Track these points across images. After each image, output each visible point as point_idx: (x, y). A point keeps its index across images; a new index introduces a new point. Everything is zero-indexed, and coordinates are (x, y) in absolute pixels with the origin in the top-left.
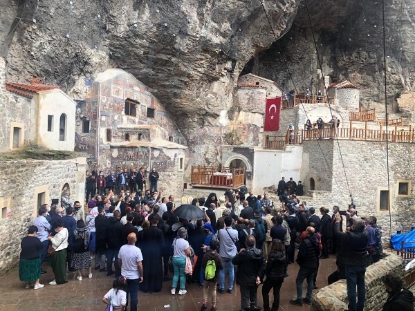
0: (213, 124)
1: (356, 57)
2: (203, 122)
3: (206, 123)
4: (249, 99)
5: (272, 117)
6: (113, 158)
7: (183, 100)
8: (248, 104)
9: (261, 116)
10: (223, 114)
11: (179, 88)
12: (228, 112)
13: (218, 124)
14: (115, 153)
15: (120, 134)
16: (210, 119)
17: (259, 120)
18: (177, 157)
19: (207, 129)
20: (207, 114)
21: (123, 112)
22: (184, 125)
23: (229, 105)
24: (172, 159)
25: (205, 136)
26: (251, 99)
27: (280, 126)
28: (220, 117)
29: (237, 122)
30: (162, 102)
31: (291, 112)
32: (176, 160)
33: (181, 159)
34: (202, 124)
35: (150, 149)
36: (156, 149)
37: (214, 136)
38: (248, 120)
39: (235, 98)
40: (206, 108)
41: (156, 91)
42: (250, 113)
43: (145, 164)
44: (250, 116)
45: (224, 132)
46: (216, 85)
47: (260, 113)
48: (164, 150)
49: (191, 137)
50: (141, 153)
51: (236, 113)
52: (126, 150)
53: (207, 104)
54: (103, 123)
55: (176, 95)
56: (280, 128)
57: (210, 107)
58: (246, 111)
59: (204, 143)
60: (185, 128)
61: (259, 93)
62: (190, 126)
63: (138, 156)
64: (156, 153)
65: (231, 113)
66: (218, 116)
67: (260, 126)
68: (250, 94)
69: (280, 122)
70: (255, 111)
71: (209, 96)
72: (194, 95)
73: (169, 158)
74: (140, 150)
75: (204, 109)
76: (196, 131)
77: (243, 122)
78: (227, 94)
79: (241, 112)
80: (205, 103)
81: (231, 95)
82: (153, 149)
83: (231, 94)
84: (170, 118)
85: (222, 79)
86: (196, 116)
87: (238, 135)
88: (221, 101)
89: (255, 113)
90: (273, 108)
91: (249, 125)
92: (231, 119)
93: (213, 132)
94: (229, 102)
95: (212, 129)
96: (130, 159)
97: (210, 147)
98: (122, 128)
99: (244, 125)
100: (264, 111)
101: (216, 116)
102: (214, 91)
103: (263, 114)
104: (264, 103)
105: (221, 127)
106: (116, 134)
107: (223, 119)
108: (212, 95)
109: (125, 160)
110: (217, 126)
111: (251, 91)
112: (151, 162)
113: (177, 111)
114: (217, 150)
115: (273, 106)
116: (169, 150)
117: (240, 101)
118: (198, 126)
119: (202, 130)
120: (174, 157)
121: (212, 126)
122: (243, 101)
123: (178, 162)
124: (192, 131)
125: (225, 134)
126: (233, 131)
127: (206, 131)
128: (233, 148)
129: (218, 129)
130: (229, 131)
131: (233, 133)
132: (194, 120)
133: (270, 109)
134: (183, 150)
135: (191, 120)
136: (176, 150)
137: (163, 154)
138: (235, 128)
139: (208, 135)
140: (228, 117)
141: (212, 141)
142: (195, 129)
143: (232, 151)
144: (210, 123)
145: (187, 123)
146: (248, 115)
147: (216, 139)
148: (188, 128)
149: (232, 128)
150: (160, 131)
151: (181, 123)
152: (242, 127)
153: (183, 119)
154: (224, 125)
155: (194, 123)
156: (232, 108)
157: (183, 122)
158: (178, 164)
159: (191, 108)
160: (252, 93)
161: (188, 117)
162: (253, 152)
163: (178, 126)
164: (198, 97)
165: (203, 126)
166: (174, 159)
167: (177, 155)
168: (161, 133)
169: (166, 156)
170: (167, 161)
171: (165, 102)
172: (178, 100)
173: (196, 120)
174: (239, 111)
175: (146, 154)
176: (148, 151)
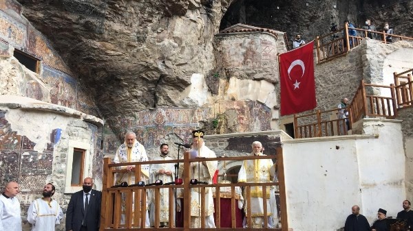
0: (176, 102)
2: (156, 99)
3: (162, 101)
4: (245, 55)
5: (297, 85)
7: (108, 45)
8: (245, 63)
9: (271, 87)
10: (197, 81)
11: (96, 14)
12: (207, 78)
13: (186, 102)
16: (170, 92)
17: (268, 94)
18: (62, 143)
19: (164, 113)
20: (163, 80)
22: (114, 106)
23: (208, 65)
24: (40, 147)
25: (159, 127)
26: (249, 54)
27: (318, 97)
28: (192, 87)
29: (226, 98)
30: (59, 50)
31: (343, 64)
33: (79, 154)
34: (153, 103)
37: (180, 126)
38: (246, 93)
39: (219, 54)
40: (160, 67)
41: (41, 15)
42: (251, 81)
44: (250, 86)
45: (200, 117)
46: (179, 24)
47: (269, 81)
48: (11, 117)
51: (222, 81)
53: (163, 59)
55: (90, 30)
56: (321, 102)
57: (168, 63)
58: (241, 77)
59: (158, 144)
60: (115, 114)
61: (264, 43)
62: (127, 110)
65: (212, 82)
66: (187, 84)
68: (246, 44)
69: (319, 89)
70: (257, 76)
71: (166, 42)
72: (133, 35)
75: (157, 69)
76: (142, 117)
77: (239, 99)
78: (202, 40)
79: (232, 80)
80: (157, 56)
81: (210, 47)
83: (210, 44)
84: (83, 90)
85: (191, 15)
86: (139, 83)
87: (231, 124)
88: (192, 55)
89: (259, 80)
90: (298, 67)
91: (251, 104)
92: (213, 91)
93: (178, 119)
94: (207, 60)
95: (173, 111)
99: (239, 104)
100: (276, 77)
101: (181, 85)
102: (177, 33)
103: (274, 83)
104: (276, 65)
105: (194, 108)
107: (197, 91)
108: (172, 41)
110: (186, 106)
111: (248, 40)
113: (95, 71)
115: (298, 62)
116: (28, 116)
117: (228, 60)
118: (144, 107)
119: (154, 116)
120: (50, 142)
121: (175, 106)
122: (235, 59)
123: (63, 161)
124: (132, 119)
125: (203, 122)
126: (218, 115)
127: (162, 117)
128: (228, 141)
129: (188, 112)
130: (211, 116)
131: (219, 121)
132: (134, 93)
133: (289, 71)
134: (85, 125)
135: (128, 94)
136: (59, 118)
137: (5, 130)
138: (223, 111)
139: (166, 124)
140: (206, 88)
141: (176, 138)
142: (137, 114)
143: (227, 149)
144: (168, 99)
145: (120, 101)
146: (247, 85)
147: (184, 133)
148: (123, 114)
149: (217, 109)
150: (18, 74)
151: (107, 103)
152: (236, 107)
153: (112, 92)
154: (200, 104)
155: (135, 101)
156: (213, 71)
157: (112, 100)
158: (63, 166)
159: (126, 65)
160: (251, 43)
161: (122, 87)
162: (279, 145)
163: (101, 110)
164: (141, 40)
165: (155, 106)
166: (50, 148)
167: (63, 135)
168: (22, 80)
169: (18, 137)
170: (17, 156)
171: (65, 47)
172: (98, 44)
173: (139, 93)
174: (228, 78)
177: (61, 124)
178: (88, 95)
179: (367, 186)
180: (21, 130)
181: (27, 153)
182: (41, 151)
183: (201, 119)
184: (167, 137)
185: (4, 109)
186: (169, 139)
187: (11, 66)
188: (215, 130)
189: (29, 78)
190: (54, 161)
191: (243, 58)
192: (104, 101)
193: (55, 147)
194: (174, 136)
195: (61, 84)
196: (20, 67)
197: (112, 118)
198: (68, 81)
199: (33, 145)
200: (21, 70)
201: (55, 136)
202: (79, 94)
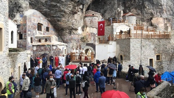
0: (75, 33)
1: (134, 2)
2: (71, 33)
3: (72, 33)
4: (90, 22)
5: (101, 29)
6: (34, 51)
7: (62, 23)
8: (90, 24)
9: (96, 29)
10: (80, 29)
11: (60, 17)
13: (77, 33)
14: (35, 48)
15: (36, 39)
16: (74, 31)
17: (95, 31)
18: (64, 49)
19: (73, 36)
20: (73, 29)
21: (37, 29)
22: (62, 34)
23: (82, 25)
24: (62, 50)
25: (72, 39)
26: (91, 22)
29: (86, 32)
30: (52, 24)
31: (110, 27)
34: (70, 33)
36: (54, 45)
37: (76, 39)
38: (90, 31)
39: (85, 21)
40: (72, 26)
41: (50, 19)
42: (91, 28)
45: (80, 37)
46: (76, 15)
48: (58, 46)
49: (65, 40)
51: (85, 28)
52: (40, 47)
53: (73, 24)
54: (29, 35)
55: (58, 21)
56: (105, 34)
57: (74, 25)
58: (90, 27)
59: (72, 42)
60: (62, 36)
61: (95, 19)
63: (46, 49)
64: (54, 48)
65: (83, 29)
67: (96, 34)
68: (91, 19)
69: (105, 31)
70: (93, 27)
71: (73, 21)
72: (67, 20)
73: (60, 49)
74: (47, 46)
76: (68, 37)
77: (89, 32)
78: (81, 19)
79: (88, 28)
80: (71, 24)
81: (83, 20)
82: (53, 45)
83: (83, 19)
85: (78, 13)
86: (67, 30)
87: (87, 38)
88: (79, 23)
89: (93, 28)
91: (91, 33)
92: (83, 31)
93: (75, 37)
94: (82, 23)
96: (42, 51)
97: (74, 44)
98: (37, 37)
99: (89, 33)
100: (97, 27)
101: (76, 30)
102: (75, 18)
103: (97, 28)
104: (97, 24)
105: (79, 35)
106: (34, 40)
107: (80, 31)
108: (74, 20)
109: (40, 51)
110: (77, 34)
111: (91, 18)
112: (52, 52)
113: (59, 28)
114: (77, 45)
115: (101, 24)
117: (86, 23)
118: (68, 34)
119: (70, 36)
122: (88, 22)
126: (84, 36)
128: (86, 44)
129: (78, 35)
134: (66, 46)
136: (63, 46)
137: (57, 48)
138: (85, 35)
140: (82, 30)
144: (74, 33)
146: (91, 29)
148: (64, 36)
149: (84, 35)
152: (88, 34)
153: (61, 32)
154: (80, 34)
156: (83, 26)
158: (64, 52)
159: (65, 26)
160: (92, 19)
161: (64, 31)
162: (95, 45)
164: (68, 21)
170: (59, 51)
171: (53, 24)
172: (60, 23)
173: (67, 32)
174: (87, 27)
175: (50, 48)
176: (51, 47)
179: (109, 53)
191: (90, 23)
195: (53, 31)
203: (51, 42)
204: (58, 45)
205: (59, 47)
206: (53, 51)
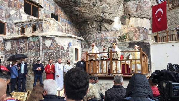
0: (109, 29)
2: (101, 28)
3: (103, 29)
4: (137, 8)
5: (159, 20)
7: (82, 9)
8: (137, 11)
9: (148, 21)
10: (117, 20)
12: (121, 19)
13: (113, 29)
14: (8, 46)
16: (106, 25)
17: (147, 24)
18: (72, 47)
19: (104, 33)
20: (103, 20)
22: (85, 31)
23: (121, 13)
24: (65, 48)
25: (102, 39)
26: (139, 7)
27: (168, 24)
28: (115, 23)
29: (129, 26)
32: (70, 50)
33: (77, 50)
34: (100, 30)
35: (41, 38)
36: (47, 38)
37: (111, 38)
38: (137, 24)
39: (126, 8)
40: (102, 15)
42: (139, 19)
43: (36, 55)
44: (139, 21)
45: (118, 34)
47: (147, 18)
48: (56, 39)
50: (32, 44)
51: (127, 20)
52: (18, 42)
53: (103, 12)
55: (76, 4)
56: (169, 26)
57: (105, 14)
58: (135, 17)
59: (102, 45)
63: (29, 47)
64: (48, 43)
65: (123, 20)
66: (113, 22)
67: (148, 29)
68: (137, 3)
69: (168, 21)
70: (142, 17)
71: (104, 5)
72: (91, 4)
73: (62, 48)
74: (31, 40)
75: (101, 17)
76: (95, 36)
77: (134, 26)
78: (119, 3)
79: (131, 19)
80: (101, 11)
81: (122, 5)
82: (45, 38)
83: (122, 4)
84: (74, 26)
86: (94, 22)
87: (131, 37)
88: (115, 10)
90: (160, 12)
91: (139, 28)
92: (123, 24)
94: (121, 11)
95: (108, 33)
98: (18, 23)
99: (134, 29)
100: (151, 16)
101: (110, 22)
102: (108, 1)
103: (150, 19)
105: (115, 31)
107: (117, 24)
108: (106, 5)
109: (16, 52)
110: (113, 31)
112: (42, 53)
113: (78, 19)
115: (160, 10)
116: (61, 39)
117: (130, 10)
118: (96, 31)
119: (100, 35)
120: (68, 47)
121: (108, 30)
122: (132, 9)
123: (72, 53)
124: (92, 36)
125: (119, 36)
126: (126, 33)
127: (103, 35)
128: (129, 44)
129: (113, 32)
130: (123, 34)
131: (126, 36)
132: (93, 26)
133: (156, 13)
134: (78, 41)
135: (90, 27)
136: (70, 39)
137: (55, 43)
138: (127, 32)
139: (105, 38)
140: (120, 23)
141: (109, 43)
142: (94, 34)
143: (128, 47)
144: (106, 28)
145: (87, 30)
146: (138, 20)
147: (112, 41)
148: (89, 34)
149: (125, 31)
150: (56, 24)
151: (83, 30)
152: (133, 30)
153: (84, 26)
154: (118, 29)
155: (93, 29)
156: (124, 15)
157: (85, 29)
158: (72, 54)
159: (89, 16)
160: (139, 2)
161: (88, 24)
162: (149, 46)
163: (81, 33)
164: (94, 6)
165: (100, 31)
166: (68, 49)
167: (72, 44)
168: (57, 26)
169: (59, 45)
170: (59, 51)
172: (79, 9)
173: (95, 26)
174: (130, 18)
175: (37, 44)
176: (39, 41)
177: (71, 40)
178: (76, 27)
180: (60, 43)
181: (62, 50)
182: (66, 50)
183: (119, 35)
184: (105, 43)
185: (54, 37)
186: (106, 43)
187: (53, 22)
188: (124, 40)
189: (59, 25)
190: (70, 53)
191: (136, 9)
192: (82, 30)
193: (70, 48)
194: (108, 42)
195: (67, 24)
196: (56, 22)
197: (85, 36)
198: (69, 23)
199: (63, 48)
200: (56, 23)
201: (69, 45)
202: (73, 27)
203: (43, 31)
204: (56, 36)
205: (60, 41)
206: (44, 51)
